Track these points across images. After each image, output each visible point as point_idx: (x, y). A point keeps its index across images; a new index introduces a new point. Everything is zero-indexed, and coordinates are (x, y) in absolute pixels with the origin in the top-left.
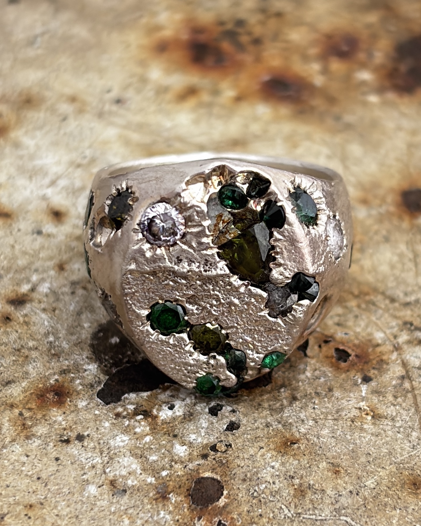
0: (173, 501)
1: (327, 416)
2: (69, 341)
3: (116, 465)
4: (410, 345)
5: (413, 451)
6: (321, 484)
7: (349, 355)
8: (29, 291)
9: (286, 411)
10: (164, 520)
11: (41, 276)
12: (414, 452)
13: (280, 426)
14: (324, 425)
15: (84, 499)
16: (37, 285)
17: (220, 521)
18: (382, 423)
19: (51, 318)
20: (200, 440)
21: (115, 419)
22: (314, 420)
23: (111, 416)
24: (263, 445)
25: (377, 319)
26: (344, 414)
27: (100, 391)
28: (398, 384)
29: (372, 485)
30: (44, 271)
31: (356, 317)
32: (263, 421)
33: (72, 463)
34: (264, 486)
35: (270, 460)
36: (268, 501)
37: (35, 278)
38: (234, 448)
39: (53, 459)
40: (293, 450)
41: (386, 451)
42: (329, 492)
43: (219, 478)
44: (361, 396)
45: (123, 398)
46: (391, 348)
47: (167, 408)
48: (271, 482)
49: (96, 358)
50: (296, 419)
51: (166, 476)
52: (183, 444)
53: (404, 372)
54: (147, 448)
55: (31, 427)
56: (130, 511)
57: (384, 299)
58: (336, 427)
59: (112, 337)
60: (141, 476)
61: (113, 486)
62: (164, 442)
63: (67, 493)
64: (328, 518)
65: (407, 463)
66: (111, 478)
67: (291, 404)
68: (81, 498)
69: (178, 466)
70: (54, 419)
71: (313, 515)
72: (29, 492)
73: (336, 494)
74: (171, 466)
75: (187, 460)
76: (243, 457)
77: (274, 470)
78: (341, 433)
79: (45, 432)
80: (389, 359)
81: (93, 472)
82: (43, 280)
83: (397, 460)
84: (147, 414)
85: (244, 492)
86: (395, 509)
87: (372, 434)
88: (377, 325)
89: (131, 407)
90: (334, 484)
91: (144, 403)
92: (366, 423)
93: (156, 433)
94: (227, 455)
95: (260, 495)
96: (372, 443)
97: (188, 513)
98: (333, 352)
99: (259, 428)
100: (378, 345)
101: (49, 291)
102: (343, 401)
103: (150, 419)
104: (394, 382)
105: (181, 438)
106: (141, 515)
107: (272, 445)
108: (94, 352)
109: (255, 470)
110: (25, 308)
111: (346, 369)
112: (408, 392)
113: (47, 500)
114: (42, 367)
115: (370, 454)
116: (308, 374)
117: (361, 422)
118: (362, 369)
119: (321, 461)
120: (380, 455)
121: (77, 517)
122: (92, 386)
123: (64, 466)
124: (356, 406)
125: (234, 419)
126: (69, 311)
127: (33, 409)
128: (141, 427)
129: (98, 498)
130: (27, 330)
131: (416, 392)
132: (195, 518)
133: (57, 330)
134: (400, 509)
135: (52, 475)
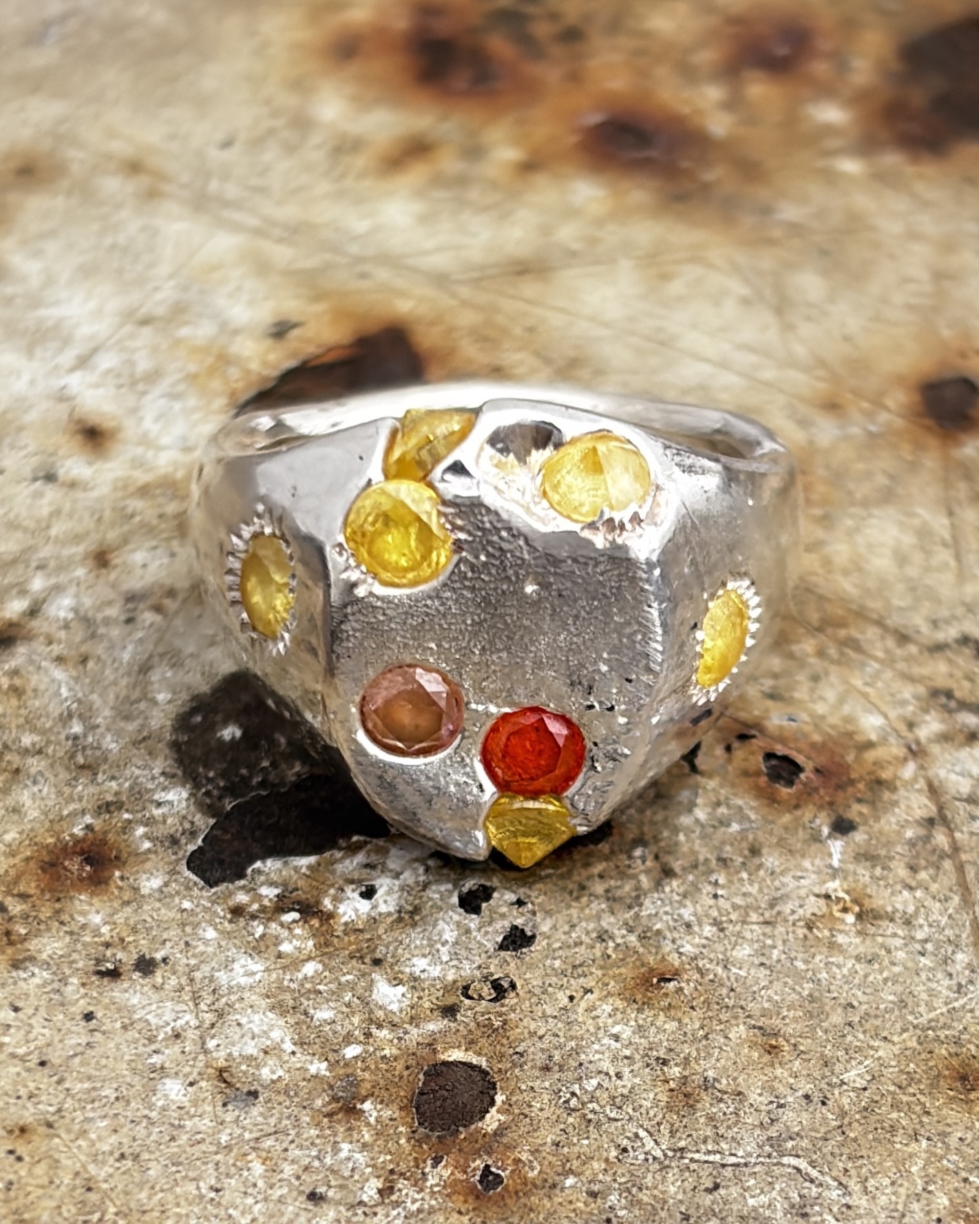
0: (372, 1120)
1: (747, 914)
2: (118, 734)
3: (234, 1033)
4: (946, 746)
5: (956, 1000)
6: (735, 1079)
7: (797, 768)
8: (24, 614)
9: (647, 902)
10: (350, 1165)
11: (53, 581)
12: (961, 1002)
13: (632, 938)
14: (739, 935)
15: (153, 1115)
16: (44, 601)
17: (487, 1167)
18: (881, 932)
19: (77, 679)
20: (435, 971)
21: (230, 921)
22: (716, 923)
23: (222, 914)
24: (593, 984)
25: (867, 684)
26: (787, 908)
27: (193, 853)
28: (919, 838)
29: (858, 1079)
30: (60, 568)
31: (815, 678)
32: (591, 926)
33: (125, 1027)
34: (594, 1082)
35: (610, 1021)
36: (604, 1120)
37: (38, 584)
38: (521, 993)
39: (79, 1017)
40: (666, 995)
41: (891, 998)
42: (754, 1097)
43: (484, 1065)
44: (831, 866)
45: (249, 871)
46: (901, 752)
47: (356, 895)
48: (612, 1073)
49: (184, 775)
50: (671, 923)
51: (356, 1058)
52: (396, 981)
53: (934, 809)
54: (309, 991)
55: (24, 939)
56: (268, 1143)
57: (883, 638)
58: (769, 942)
59: (225, 724)
60: (293, 1059)
61: (225, 1081)
62: (349, 977)
63: (112, 1099)
64: (753, 1160)
65: (945, 1027)
66: (222, 1063)
67: (658, 885)
68: (146, 1112)
69: (384, 1034)
70: (82, 920)
71: (715, 1152)
72: (19, 1098)
73: (771, 1102)
74: (368, 1035)
75: (407, 1019)
76: (544, 1012)
77: (618, 1045)
78: (783, 956)
79: (60, 953)
80: (896, 777)
81: (177, 1048)
82: (58, 589)
83: (921, 1020)
84: (308, 910)
85: (546, 1097)
86: (917, 1140)
87: (858, 958)
88: (865, 696)
89: (269, 893)
90: (766, 1078)
91: (301, 883)
92: (841, 932)
93: (331, 956)
94: (504, 1009)
95: (583, 1104)
96: (856, 981)
97: (408, 1148)
98: (758, 762)
99: (581, 943)
100: (870, 745)
101: (71, 616)
102: (784, 880)
103: (315, 922)
104: (909, 834)
105: (391, 966)
106: (295, 1152)
107: (612, 983)
108: (180, 762)
109: (573, 1044)
110: (13, 655)
111: (794, 802)
112: (943, 856)
113: (63, 1117)
114: (53, 796)
115: (853, 1007)
116: (701, 814)
117: (831, 930)
118: (831, 804)
119: (733, 1022)
120: (877, 1008)
121: (136, 1157)
122: (174, 841)
123: (104, 1033)
124: (817, 891)
125: (519, 922)
126: (121, 663)
127: (31, 896)
128: (295, 942)
129: (188, 1113)
130: (19, 707)
131: (964, 857)
132: (424, 1161)
133: (90, 709)
134: (929, 1139)
135: (75, 1055)
